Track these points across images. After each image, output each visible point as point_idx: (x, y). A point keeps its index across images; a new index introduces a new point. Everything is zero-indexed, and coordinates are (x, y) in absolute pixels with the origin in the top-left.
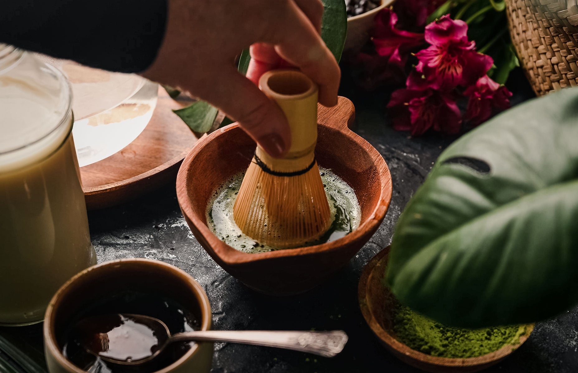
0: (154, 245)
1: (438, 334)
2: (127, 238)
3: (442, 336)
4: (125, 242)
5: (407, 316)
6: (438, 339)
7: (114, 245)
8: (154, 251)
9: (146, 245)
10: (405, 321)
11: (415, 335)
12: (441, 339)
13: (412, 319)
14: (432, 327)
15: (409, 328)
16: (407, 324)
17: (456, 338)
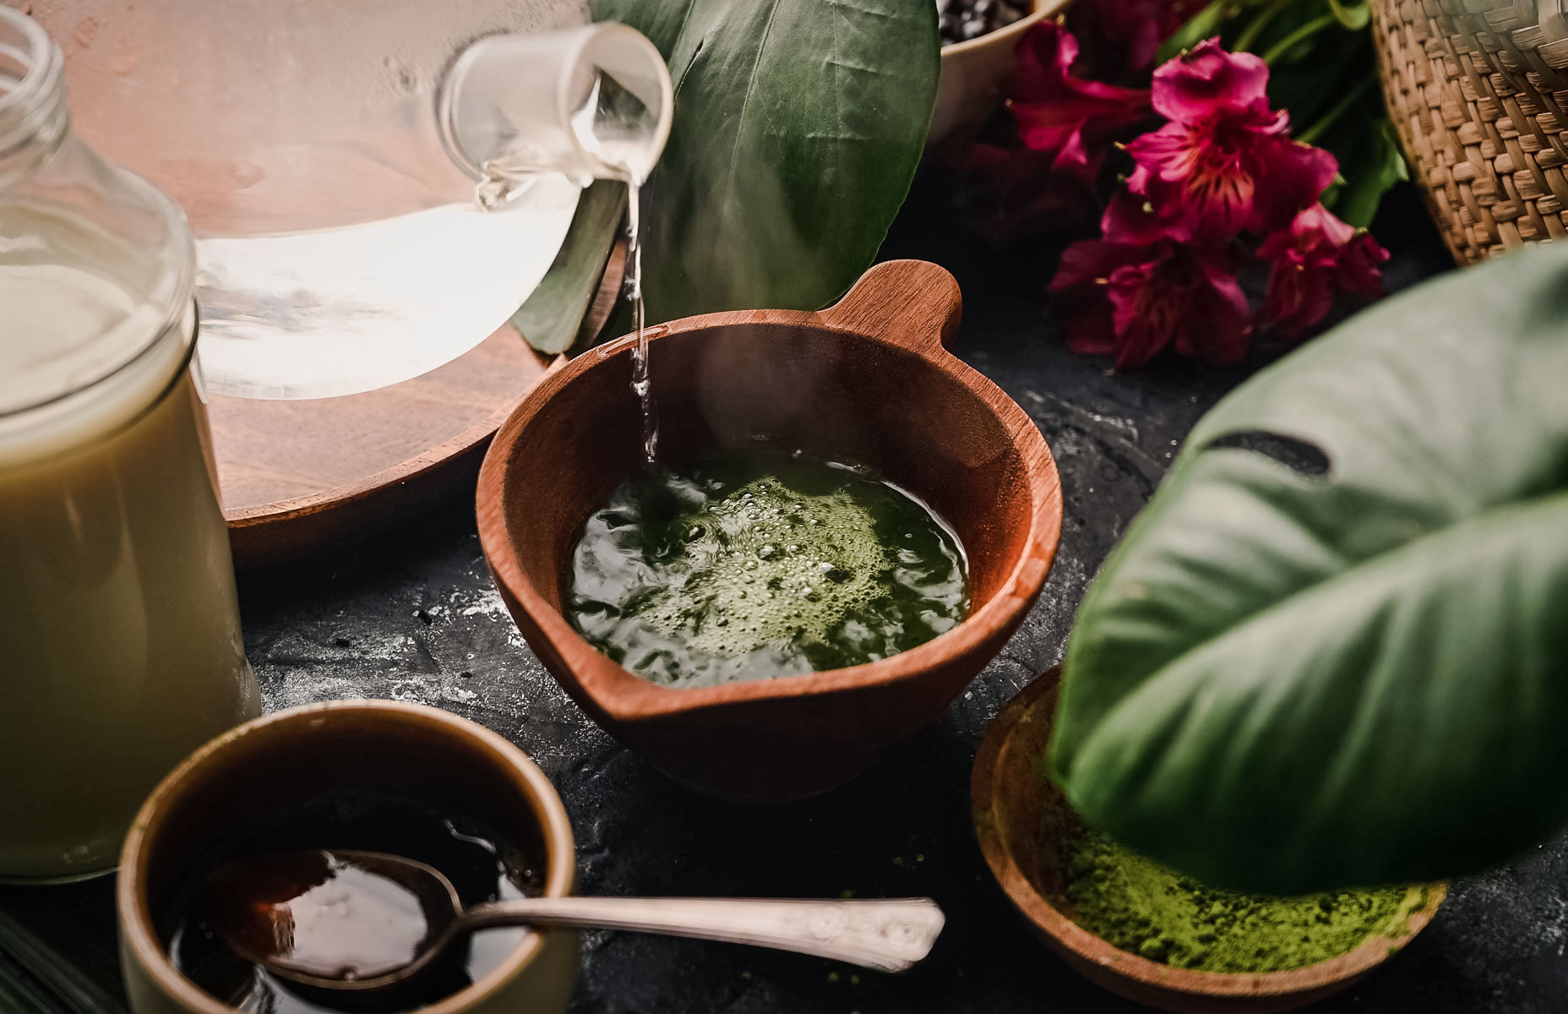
0: (416, 664)
1: (1186, 908)
2: (344, 644)
3: (1199, 913)
4: (338, 655)
5: (1104, 858)
6: (1187, 920)
7: (308, 665)
8: (417, 680)
9: (394, 664)
10: (1099, 872)
11: (1126, 910)
12: (1196, 920)
13: (1116, 867)
14: (1171, 889)
15: (1108, 892)
16: (1102, 879)
17: (1235, 919)
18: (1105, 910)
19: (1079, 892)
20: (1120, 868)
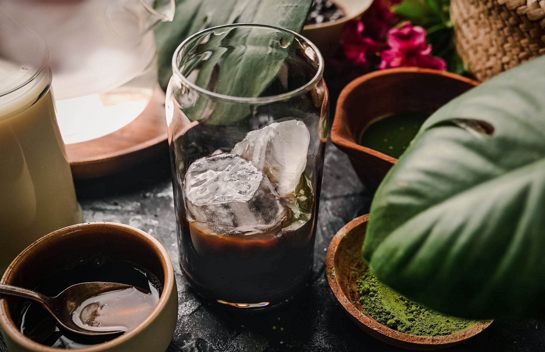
0: (140, 211)
1: (402, 307)
2: (116, 204)
3: (407, 309)
4: (113, 208)
5: (373, 288)
6: (403, 311)
7: (103, 211)
8: (139, 217)
9: (132, 211)
10: (371, 293)
11: (382, 308)
12: (406, 312)
13: (377, 291)
14: (397, 300)
15: (375, 301)
16: (372, 296)
17: (420, 312)
18: (374, 308)
19: (364, 300)
20: (379, 292)
